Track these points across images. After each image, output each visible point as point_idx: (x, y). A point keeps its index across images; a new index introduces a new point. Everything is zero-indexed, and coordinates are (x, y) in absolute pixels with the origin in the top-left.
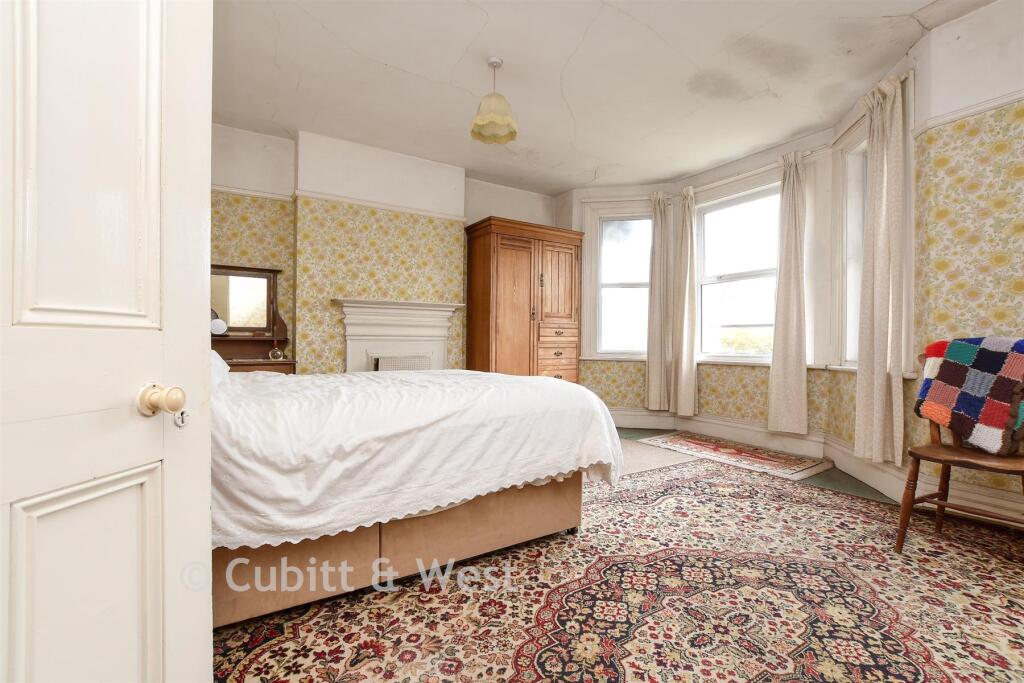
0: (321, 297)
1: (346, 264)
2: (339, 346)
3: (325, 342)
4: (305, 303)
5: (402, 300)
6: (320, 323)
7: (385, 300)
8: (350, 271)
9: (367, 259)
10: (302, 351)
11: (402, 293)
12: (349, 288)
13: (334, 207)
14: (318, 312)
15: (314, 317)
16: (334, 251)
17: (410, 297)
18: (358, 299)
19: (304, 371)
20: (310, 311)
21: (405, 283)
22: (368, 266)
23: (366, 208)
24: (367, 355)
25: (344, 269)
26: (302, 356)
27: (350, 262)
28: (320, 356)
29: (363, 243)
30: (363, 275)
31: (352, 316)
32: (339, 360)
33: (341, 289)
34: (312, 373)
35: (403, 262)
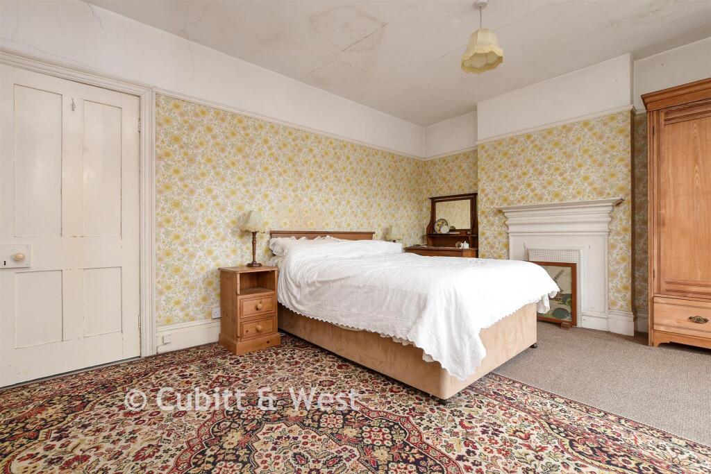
0: (492, 207)
1: (509, 181)
2: (505, 240)
3: (495, 237)
4: (483, 213)
5: (557, 201)
6: (492, 225)
7: (540, 203)
8: (512, 186)
9: (524, 174)
10: (482, 243)
11: (557, 195)
12: (511, 198)
13: (500, 144)
14: (491, 217)
15: (489, 221)
16: (500, 174)
17: (565, 198)
18: (518, 205)
19: (483, 257)
20: (486, 217)
21: (558, 187)
22: (526, 179)
23: (522, 136)
24: (525, 247)
25: (508, 185)
26: (482, 247)
27: (512, 179)
28: (492, 247)
29: (522, 162)
30: (522, 187)
31: (512, 218)
32: (505, 250)
33: (506, 200)
34: (488, 258)
35: (557, 169)
